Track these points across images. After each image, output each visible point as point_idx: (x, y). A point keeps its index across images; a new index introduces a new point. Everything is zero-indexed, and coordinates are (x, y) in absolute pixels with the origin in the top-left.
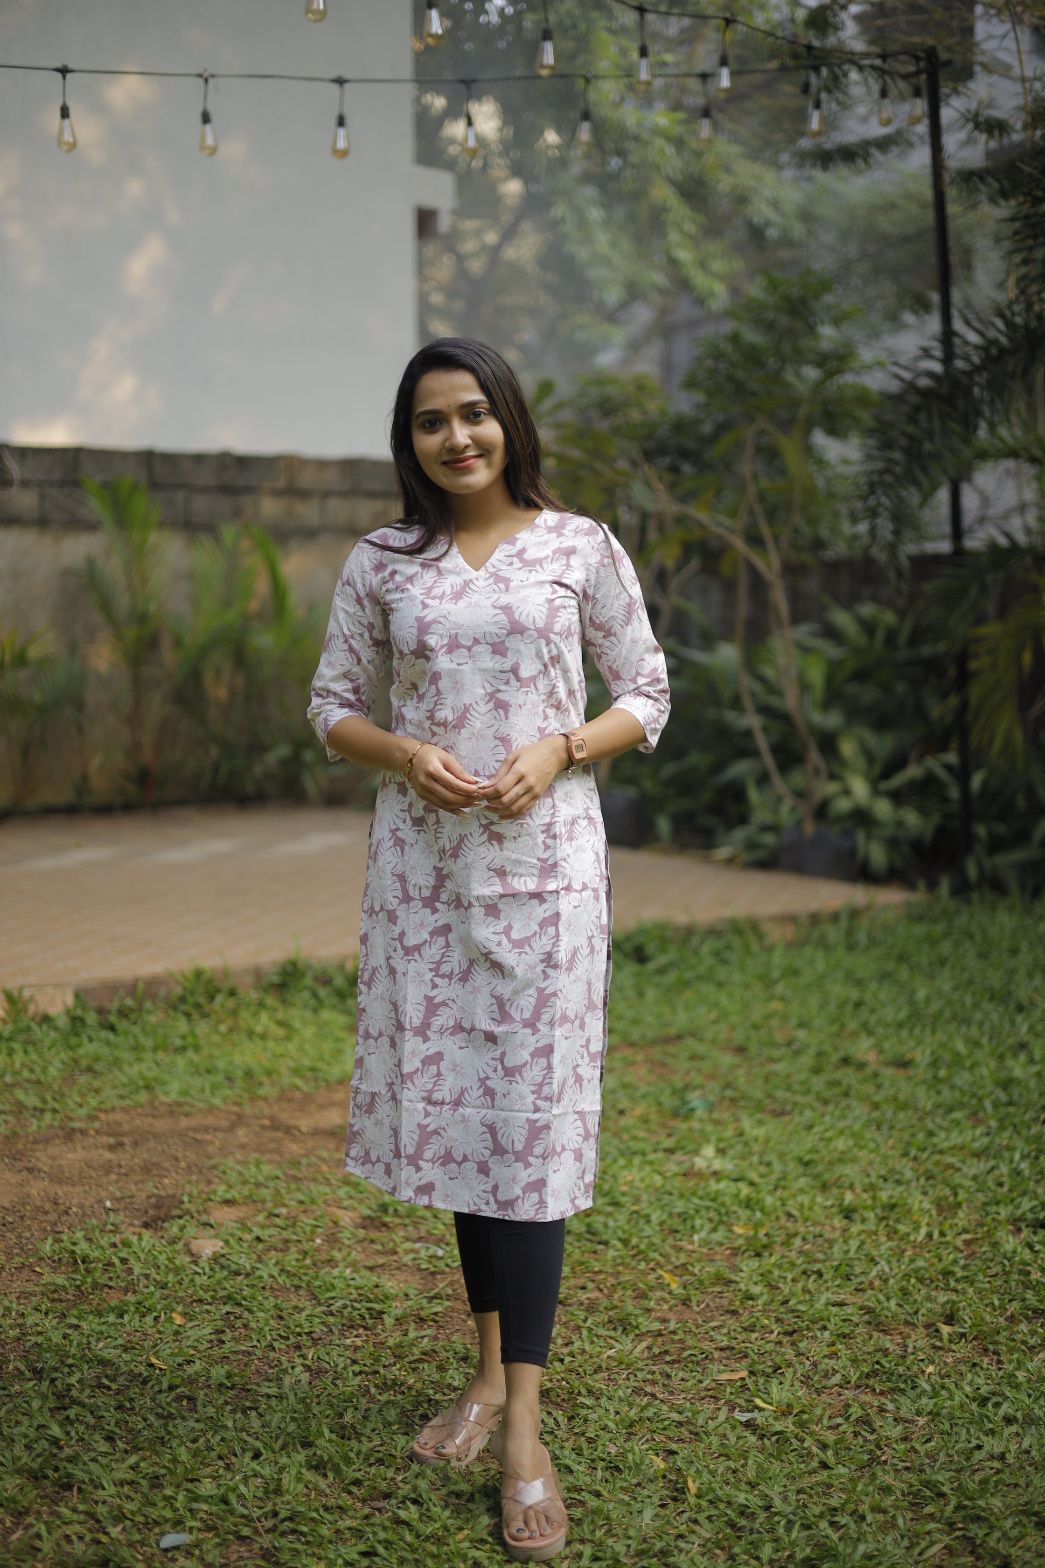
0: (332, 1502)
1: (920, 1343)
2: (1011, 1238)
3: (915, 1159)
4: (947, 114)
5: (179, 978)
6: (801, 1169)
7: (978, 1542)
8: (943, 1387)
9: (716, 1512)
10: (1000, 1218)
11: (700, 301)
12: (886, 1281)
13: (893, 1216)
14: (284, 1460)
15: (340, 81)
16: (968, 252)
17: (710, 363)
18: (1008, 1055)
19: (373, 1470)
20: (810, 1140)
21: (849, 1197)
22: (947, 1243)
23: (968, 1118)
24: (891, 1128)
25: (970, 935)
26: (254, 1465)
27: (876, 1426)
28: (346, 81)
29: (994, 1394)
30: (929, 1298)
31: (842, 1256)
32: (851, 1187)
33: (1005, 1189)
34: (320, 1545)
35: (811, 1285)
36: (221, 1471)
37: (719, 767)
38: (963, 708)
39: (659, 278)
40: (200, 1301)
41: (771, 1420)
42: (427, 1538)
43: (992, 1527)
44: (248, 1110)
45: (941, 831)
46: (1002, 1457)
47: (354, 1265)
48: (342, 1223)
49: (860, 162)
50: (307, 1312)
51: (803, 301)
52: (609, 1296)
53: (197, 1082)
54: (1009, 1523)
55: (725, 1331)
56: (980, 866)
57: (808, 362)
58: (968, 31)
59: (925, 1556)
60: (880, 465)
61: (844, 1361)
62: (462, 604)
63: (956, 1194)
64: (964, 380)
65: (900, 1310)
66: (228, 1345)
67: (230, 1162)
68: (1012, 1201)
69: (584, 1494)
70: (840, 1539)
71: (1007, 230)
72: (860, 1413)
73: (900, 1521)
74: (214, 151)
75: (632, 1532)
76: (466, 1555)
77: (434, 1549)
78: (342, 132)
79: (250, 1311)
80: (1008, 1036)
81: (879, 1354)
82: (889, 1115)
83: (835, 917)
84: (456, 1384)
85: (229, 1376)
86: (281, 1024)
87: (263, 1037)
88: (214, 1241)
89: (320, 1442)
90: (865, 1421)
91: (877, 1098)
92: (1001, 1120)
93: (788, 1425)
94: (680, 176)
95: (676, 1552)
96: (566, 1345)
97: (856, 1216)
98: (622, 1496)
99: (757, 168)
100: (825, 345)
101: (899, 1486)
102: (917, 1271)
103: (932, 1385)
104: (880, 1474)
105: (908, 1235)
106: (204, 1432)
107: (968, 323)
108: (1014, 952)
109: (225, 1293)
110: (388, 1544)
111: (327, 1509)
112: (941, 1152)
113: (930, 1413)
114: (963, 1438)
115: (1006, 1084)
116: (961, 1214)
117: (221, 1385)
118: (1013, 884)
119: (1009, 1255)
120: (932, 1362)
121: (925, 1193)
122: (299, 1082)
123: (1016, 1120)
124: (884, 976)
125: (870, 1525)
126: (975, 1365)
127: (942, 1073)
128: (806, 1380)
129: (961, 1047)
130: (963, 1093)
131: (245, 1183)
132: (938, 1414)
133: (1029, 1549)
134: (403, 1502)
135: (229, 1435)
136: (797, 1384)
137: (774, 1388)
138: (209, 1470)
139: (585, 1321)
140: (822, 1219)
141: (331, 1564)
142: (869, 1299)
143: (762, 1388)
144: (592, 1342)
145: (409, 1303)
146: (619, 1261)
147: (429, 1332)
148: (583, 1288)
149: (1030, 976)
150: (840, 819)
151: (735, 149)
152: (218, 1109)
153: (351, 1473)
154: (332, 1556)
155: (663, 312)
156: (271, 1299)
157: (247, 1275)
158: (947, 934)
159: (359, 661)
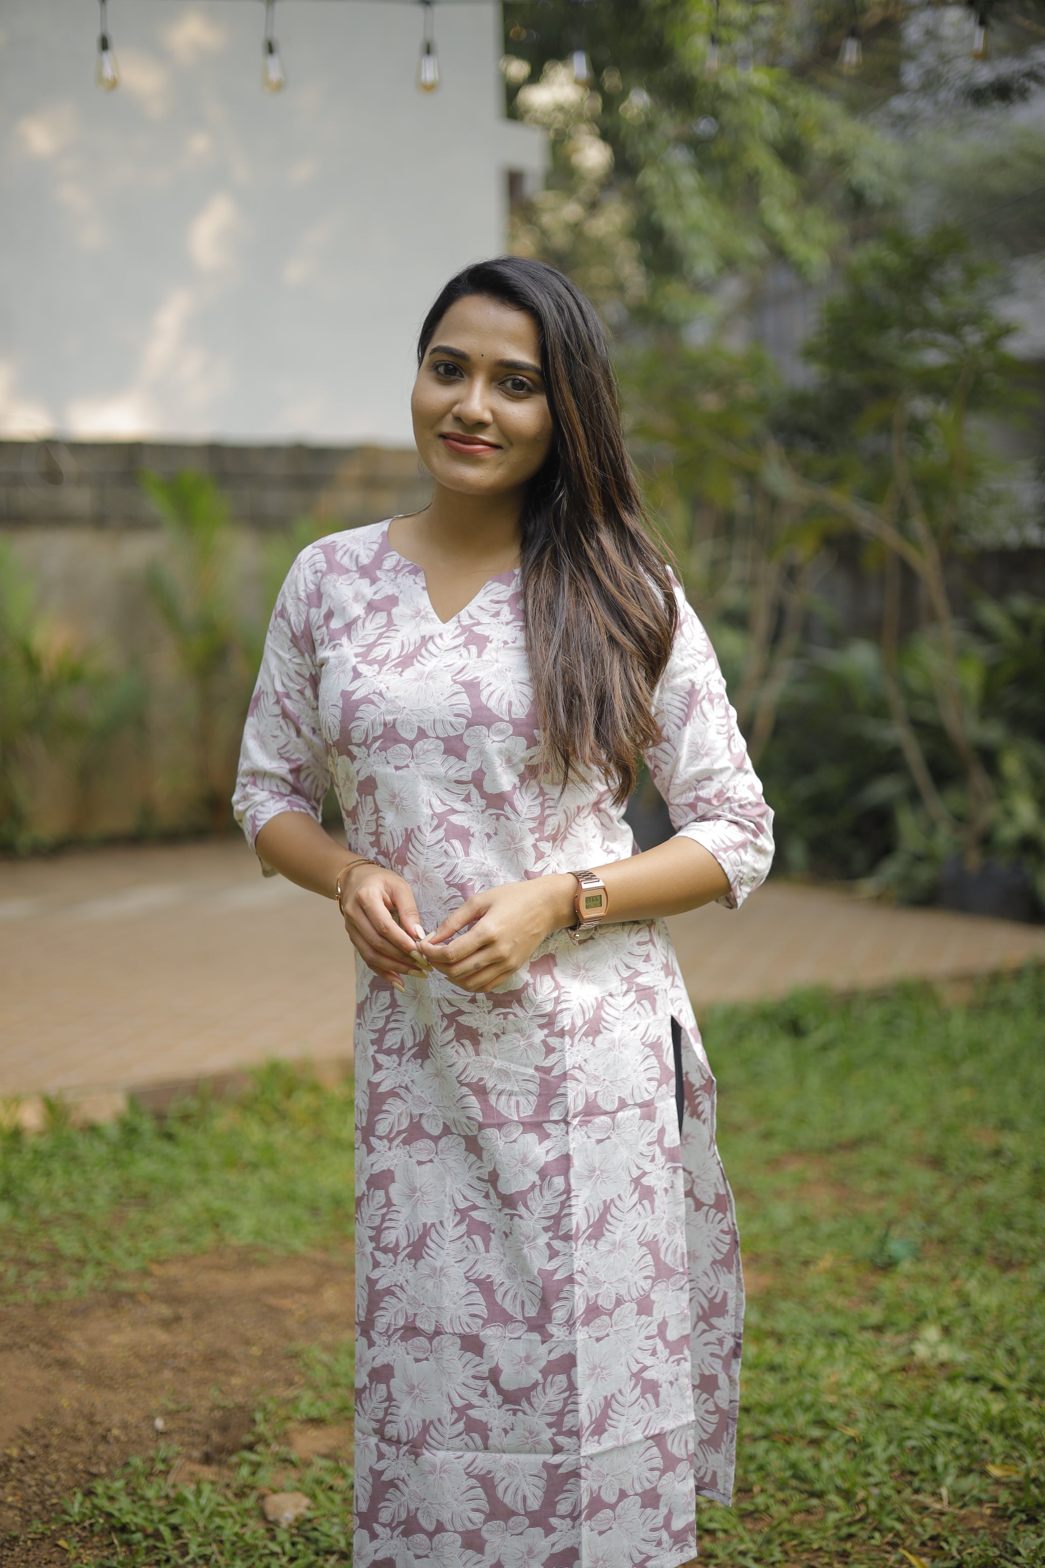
37: (858, 783)
39: (756, 248)
53: (274, 1215)
67: (315, 1347)
74: (279, 86)
78: (429, 62)
83: (1018, 975)
88: (297, 1495)
94: (778, 139)
99: (856, 125)
150: (1006, 849)
151: (835, 107)
152: (301, 1257)
159: (299, 732)
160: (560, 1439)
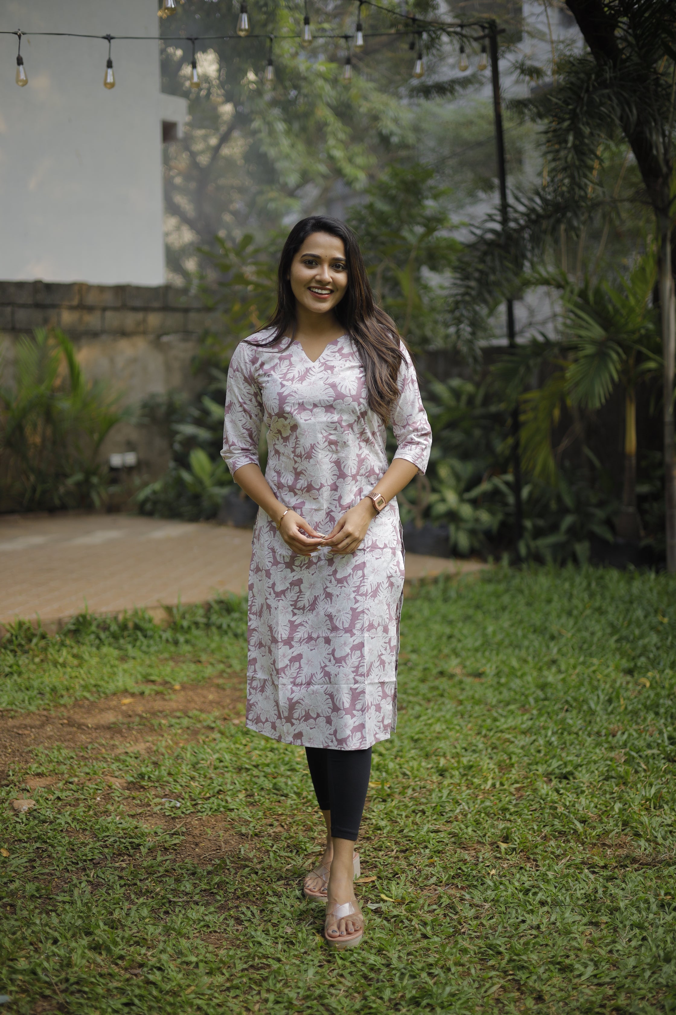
0: (105, 971)
1: (487, 855)
2: (545, 786)
3: (485, 736)
4: (503, 64)
5: (8, 627)
6: (412, 745)
7: (522, 983)
8: (501, 883)
9: (355, 969)
10: (538, 773)
11: (349, 184)
12: (466, 815)
13: (471, 773)
14: (74, 944)
15: (109, 38)
16: (519, 152)
17: (354, 223)
18: (545, 668)
19: (132, 949)
20: (418, 725)
21: (442, 762)
22: (505, 790)
23: (519, 709)
24: (470, 716)
25: (521, 591)
26: (54, 948)
27: (458, 910)
28: (113, 38)
29: (533, 887)
30: (493, 826)
31: (438, 800)
32: (444, 756)
33: (542, 754)
34: (96, 1000)
35: (418, 820)
36: (32, 953)
38: (516, 445)
39: (322, 168)
40: (20, 840)
41: (391, 908)
42: (167, 993)
43: (531, 973)
44: (53, 713)
45: (503, 524)
46: (538, 927)
47: (121, 814)
48: (114, 787)
49: (449, 94)
50: (90, 846)
51: (414, 183)
52: (288, 830)
53: (20, 696)
54: (541, 970)
55: (362, 851)
56: (528, 547)
57: (418, 223)
58: (519, 10)
59: (488, 993)
60: (462, 290)
61: (438, 868)
62: (305, 383)
63: (510, 758)
64: (515, 235)
65: (474, 834)
66: (38, 869)
67: (41, 748)
68: (546, 762)
69: (270, 960)
70: (435, 984)
71: (543, 138)
72: (448, 901)
73: (473, 971)
74: (25, 83)
75: (301, 984)
76: (192, 1003)
77: (171, 1000)
78: (110, 71)
79: (53, 846)
80: (545, 656)
81: (461, 863)
82: (469, 708)
83: (435, 581)
84: (187, 890)
85: (38, 890)
86: (75, 656)
87: (64, 665)
88: (30, 801)
89: (97, 932)
90: (451, 907)
91: (461, 698)
92: (540, 710)
93: (402, 911)
94: (335, 103)
95: (329, 996)
96: (260, 863)
97: (447, 774)
98: (294, 961)
99: (385, 98)
100: (428, 213)
101: (472, 948)
102: (485, 808)
103: (494, 882)
104: (460, 940)
105: (480, 785)
106: (20, 928)
107: (517, 199)
108: (549, 601)
109: (36, 835)
110: (141, 997)
111: (101, 975)
112: (502, 731)
113: (493, 900)
114: (514, 916)
115: (543, 687)
116: (514, 771)
117: (33, 896)
118: (549, 558)
119: (544, 797)
120: (494, 867)
121: (491, 758)
122: (87, 695)
123: (549, 710)
124: (467, 618)
125: (453, 974)
126: (521, 868)
127: (503, 680)
128: (414, 881)
129: (515, 663)
130: (516, 693)
131: (51, 761)
132: (498, 901)
133: (554, 987)
134: (151, 969)
135: (36, 929)
136: (408, 884)
137: (393, 887)
138: (23, 952)
139: (272, 847)
140: (426, 776)
141: (103, 1012)
142: (454, 827)
143: (385, 887)
144: (277, 860)
145: (158, 838)
146: (294, 807)
147: (170, 857)
148: (271, 825)
149: (559, 617)
150: (439, 517)
151: (371, 85)
152: (34, 713)
153: (117, 951)
154: (104, 1006)
155: (326, 190)
156: (67, 838)
157: (51, 823)
158: (507, 591)
159: (251, 417)
160: (357, 678)
